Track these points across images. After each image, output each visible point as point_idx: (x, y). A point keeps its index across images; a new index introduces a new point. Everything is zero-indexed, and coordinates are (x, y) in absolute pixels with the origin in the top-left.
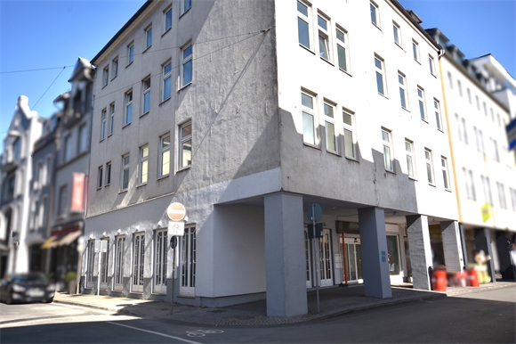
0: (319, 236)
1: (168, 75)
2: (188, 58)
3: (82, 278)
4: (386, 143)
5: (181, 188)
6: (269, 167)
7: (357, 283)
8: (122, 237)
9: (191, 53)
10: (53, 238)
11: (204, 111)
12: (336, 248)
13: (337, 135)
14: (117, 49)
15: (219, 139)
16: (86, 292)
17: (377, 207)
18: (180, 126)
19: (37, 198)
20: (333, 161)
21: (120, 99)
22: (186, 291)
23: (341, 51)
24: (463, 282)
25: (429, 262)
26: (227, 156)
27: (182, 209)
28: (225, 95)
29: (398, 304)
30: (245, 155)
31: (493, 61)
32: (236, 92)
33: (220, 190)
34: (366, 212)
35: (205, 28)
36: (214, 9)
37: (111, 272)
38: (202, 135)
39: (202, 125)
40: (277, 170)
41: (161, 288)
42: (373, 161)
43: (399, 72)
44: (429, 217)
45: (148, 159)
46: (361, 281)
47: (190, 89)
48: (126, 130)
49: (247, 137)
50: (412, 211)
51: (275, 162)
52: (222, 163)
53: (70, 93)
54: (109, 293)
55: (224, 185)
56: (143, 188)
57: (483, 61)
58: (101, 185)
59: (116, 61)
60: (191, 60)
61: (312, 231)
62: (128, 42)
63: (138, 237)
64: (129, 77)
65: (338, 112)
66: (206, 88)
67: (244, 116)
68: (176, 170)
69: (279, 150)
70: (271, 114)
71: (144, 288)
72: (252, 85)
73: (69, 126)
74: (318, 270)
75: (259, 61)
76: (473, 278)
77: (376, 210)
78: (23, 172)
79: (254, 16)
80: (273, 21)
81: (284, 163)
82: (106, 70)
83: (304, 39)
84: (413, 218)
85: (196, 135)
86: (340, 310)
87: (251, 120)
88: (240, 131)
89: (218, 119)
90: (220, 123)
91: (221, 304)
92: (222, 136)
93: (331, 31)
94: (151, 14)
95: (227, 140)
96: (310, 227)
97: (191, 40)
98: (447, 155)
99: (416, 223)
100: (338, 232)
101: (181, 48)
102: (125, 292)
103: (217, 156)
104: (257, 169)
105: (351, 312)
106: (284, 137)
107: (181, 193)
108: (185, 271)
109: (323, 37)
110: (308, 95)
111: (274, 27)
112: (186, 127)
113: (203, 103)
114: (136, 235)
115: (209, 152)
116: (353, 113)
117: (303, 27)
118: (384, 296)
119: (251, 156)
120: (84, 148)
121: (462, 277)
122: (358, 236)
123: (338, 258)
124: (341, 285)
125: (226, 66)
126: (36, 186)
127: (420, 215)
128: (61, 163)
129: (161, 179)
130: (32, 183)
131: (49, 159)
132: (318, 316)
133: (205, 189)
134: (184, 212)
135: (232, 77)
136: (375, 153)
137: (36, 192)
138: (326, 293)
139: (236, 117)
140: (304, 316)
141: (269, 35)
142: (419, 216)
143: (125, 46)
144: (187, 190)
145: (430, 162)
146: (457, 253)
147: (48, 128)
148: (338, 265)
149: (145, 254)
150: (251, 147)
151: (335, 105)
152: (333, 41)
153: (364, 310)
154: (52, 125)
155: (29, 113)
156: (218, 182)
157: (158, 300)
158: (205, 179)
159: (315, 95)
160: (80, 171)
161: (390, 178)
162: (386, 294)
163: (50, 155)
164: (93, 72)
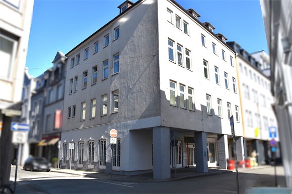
0: (176, 145)
1: (106, 67)
2: (117, 60)
3: (61, 161)
4: (208, 101)
5: (113, 121)
6: (155, 115)
7: (193, 167)
8: (82, 142)
9: (119, 58)
10: (43, 141)
11: (125, 87)
12: (184, 150)
13: (185, 99)
14: (79, 50)
15: (132, 101)
16: (63, 168)
17: (203, 132)
18: (112, 92)
19: (33, 120)
20: (183, 112)
21: (80, 75)
22: (116, 168)
23: (188, 60)
24: (244, 166)
25: (227, 156)
26: (136, 108)
27: (115, 132)
28: (135, 81)
30: (144, 109)
31: (264, 55)
32: (140, 80)
34: (198, 134)
35: (126, 48)
36: (130, 41)
37: (76, 158)
38: (124, 98)
39: (124, 93)
40: (159, 117)
41: (103, 167)
42: (201, 110)
43: (215, 66)
44: (228, 135)
45: (95, 105)
46: (195, 165)
47: (118, 75)
48: (84, 90)
49: (146, 101)
50: (219, 133)
51: (158, 113)
52: (133, 112)
53: (52, 68)
54: (75, 168)
55: (134, 122)
56: (93, 120)
57: (259, 54)
58: (70, 116)
59: (79, 56)
60: (118, 62)
61: (173, 143)
62: (86, 48)
63: (90, 143)
64: (86, 64)
65: (186, 89)
66: (126, 76)
67: (144, 91)
68: (110, 113)
69: (160, 108)
70: (156, 92)
71: (94, 167)
72: (148, 78)
73: (52, 85)
74: (176, 160)
75: (151, 68)
76: (248, 164)
77: (203, 133)
78: (26, 107)
79: (149, 47)
80: (158, 51)
81: (162, 114)
82: (73, 59)
83: (171, 57)
84: (221, 136)
85: (121, 97)
86: (184, 177)
87: (147, 94)
88: (142, 98)
89: (132, 91)
90: (132, 93)
91: (132, 174)
92: (134, 99)
93: (183, 52)
94: (98, 37)
95: (136, 101)
96: (172, 141)
97: (119, 52)
98: (238, 104)
99: (222, 138)
100: (185, 142)
101: (113, 55)
102: (84, 168)
103: (131, 108)
104: (150, 116)
105: (189, 178)
106: (162, 103)
107: (113, 123)
108: (115, 159)
109: (179, 55)
110: (172, 83)
111: (158, 54)
112: (115, 93)
113: (124, 83)
114: (89, 142)
115: (127, 106)
116: (193, 89)
117: (171, 52)
118: (205, 172)
119: (147, 109)
120: (60, 97)
121: (243, 163)
122: (194, 144)
123: (185, 155)
124: (186, 167)
125: (136, 67)
126: (33, 114)
127: (223, 135)
128: (47, 103)
129: (102, 116)
130: (30, 112)
131: (40, 101)
132: (175, 179)
133: (125, 123)
134: (116, 133)
135: (139, 73)
136: (202, 106)
137: (33, 117)
138: (179, 170)
139: (140, 92)
140: (169, 179)
141: (156, 57)
143: (84, 50)
144: (116, 122)
145: (229, 109)
146: (241, 152)
147: (40, 85)
148: (185, 158)
149: (95, 151)
150: (147, 106)
151: (185, 86)
152: (184, 56)
153: (195, 177)
154: (42, 84)
155: (29, 77)
156: (132, 120)
157: (102, 172)
158: (125, 118)
159: (176, 82)
160: (59, 108)
161: (210, 118)
162: (206, 171)
163: (41, 99)
164: (66, 60)
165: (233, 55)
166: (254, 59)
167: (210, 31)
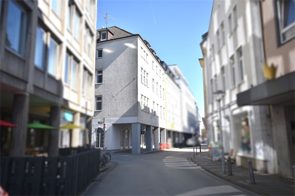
2: (100, 74)
4: (154, 106)
6: (134, 116)
9: (102, 73)
11: (108, 95)
13: (146, 106)
15: (115, 105)
17: (151, 125)
18: (96, 96)
20: (145, 114)
23: (147, 81)
25: (159, 141)
26: (118, 110)
28: (118, 92)
29: (154, 152)
30: (125, 111)
31: (177, 67)
32: (122, 92)
33: (115, 120)
35: (109, 67)
38: (107, 102)
39: (108, 99)
40: (137, 117)
42: (151, 112)
43: (153, 79)
49: (126, 106)
51: (136, 115)
52: (116, 112)
55: (117, 119)
57: (174, 67)
60: (102, 76)
65: (146, 100)
66: (109, 87)
67: (125, 100)
69: (137, 112)
70: (135, 102)
72: (128, 92)
75: (131, 86)
79: (130, 72)
80: (137, 77)
81: (139, 116)
85: (104, 101)
87: (128, 102)
88: (124, 104)
89: (114, 98)
90: (116, 100)
93: (146, 75)
95: (118, 106)
97: (102, 69)
99: (157, 130)
101: (97, 70)
103: (114, 109)
104: (130, 116)
107: (97, 118)
108: (98, 143)
109: (144, 77)
113: (108, 92)
115: (111, 108)
116: (149, 99)
118: (151, 150)
119: (127, 112)
125: (118, 83)
133: (109, 118)
135: (121, 87)
136: (152, 110)
139: (122, 100)
141: (135, 80)
142: (158, 127)
144: (100, 118)
145: (161, 110)
146: (165, 139)
151: (146, 97)
152: (146, 78)
156: (114, 117)
158: (109, 115)
161: (154, 117)
165: (164, 73)
166: (169, 69)
167: (153, 55)
